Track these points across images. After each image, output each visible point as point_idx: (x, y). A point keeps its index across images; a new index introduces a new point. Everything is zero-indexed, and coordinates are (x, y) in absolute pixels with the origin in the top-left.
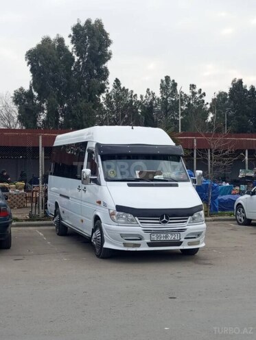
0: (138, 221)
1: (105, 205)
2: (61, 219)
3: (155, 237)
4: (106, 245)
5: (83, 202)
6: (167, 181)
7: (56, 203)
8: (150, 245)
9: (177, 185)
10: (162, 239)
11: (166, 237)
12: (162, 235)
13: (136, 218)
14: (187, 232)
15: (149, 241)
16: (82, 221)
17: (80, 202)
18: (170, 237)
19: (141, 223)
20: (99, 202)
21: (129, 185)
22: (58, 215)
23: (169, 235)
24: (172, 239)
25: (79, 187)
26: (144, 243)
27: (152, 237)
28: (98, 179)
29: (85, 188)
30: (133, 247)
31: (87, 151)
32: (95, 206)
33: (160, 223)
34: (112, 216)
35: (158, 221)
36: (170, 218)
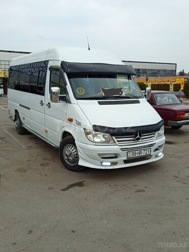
0: (116, 140)
1: (79, 124)
2: (21, 123)
3: (131, 155)
4: (81, 163)
5: (46, 115)
6: (129, 98)
7: (16, 111)
8: (126, 162)
9: (138, 102)
10: (137, 156)
11: (140, 153)
12: (137, 152)
13: (114, 137)
14: (155, 147)
15: (125, 158)
17: (44, 115)
18: (143, 153)
19: (118, 141)
20: (71, 120)
21: (100, 103)
22: (18, 120)
23: (142, 151)
24: (145, 154)
25: (42, 101)
26: (121, 160)
27: (129, 154)
28: (67, 97)
29: (49, 103)
30: (110, 166)
31: (48, 69)
32: (65, 123)
33: (134, 140)
34: (88, 136)
35: (132, 138)
36: (142, 135)
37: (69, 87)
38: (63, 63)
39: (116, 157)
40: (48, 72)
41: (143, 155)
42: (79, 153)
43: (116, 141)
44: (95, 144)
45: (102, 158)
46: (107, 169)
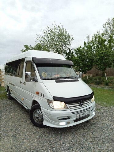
1: (43, 95)
2: (10, 93)
4: (45, 123)
5: (23, 89)
6: (72, 78)
7: (8, 86)
8: (75, 121)
10: (82, 116)
11: (83, 114)
12: (81, 113)
13: (67, 105)
14: (91, 109)
15: (75, 119)
16: (23, 99)
17: (22, 89)
20: (38, 93)
21: (57, 82)
22: (9, 91)
23: (85, 112)
24: (86, 114)
25: (21, 81)
26: (72, 120)
27: (77, 116)
28: (36, 78)
29: (25, 82)
30: (65, 125)
31: (25, 63)
32: (34, 95)
33: (79, 106)
34: (50, 104)
35: (78, 104)
36: (84, 102)
37: (37, 72)
38: (33, 59)
39: (69, 118)
40: (25, 64)
42: (43, 116)
43: (69, 107)
44: (54, 110)
45: (59, 119)
46: (63, 128)
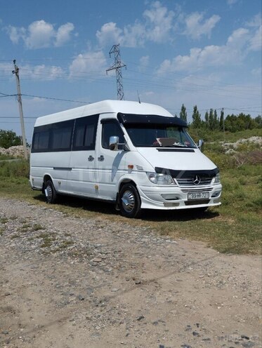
0: (177, 182)
1: (140, 169)
3: (190, 197)
4: (144, 206)
8: (187, 203)
9: (193, 151)
10: (196, 198)
11: (199, 196)
12: (196, 194)
13: (175, 179)
14: (212, 191)
15: (186, 200)
18: (202, 196)
19: (180, 183)
20: (132, 167)
23: (201, 194)
25: (90, 157)
26: (182, 202)
28: (125, 145)
29: (102, 156)
31: (100, 123)
33: (193, 183)
35: (191, 181)
36: (200, 179)
37: (127, 136)
38: (119, 115)
39: (177, 199)
40: (100, 127)
41: (202, 197)
42: (141, 196)
44: (157, 185)
